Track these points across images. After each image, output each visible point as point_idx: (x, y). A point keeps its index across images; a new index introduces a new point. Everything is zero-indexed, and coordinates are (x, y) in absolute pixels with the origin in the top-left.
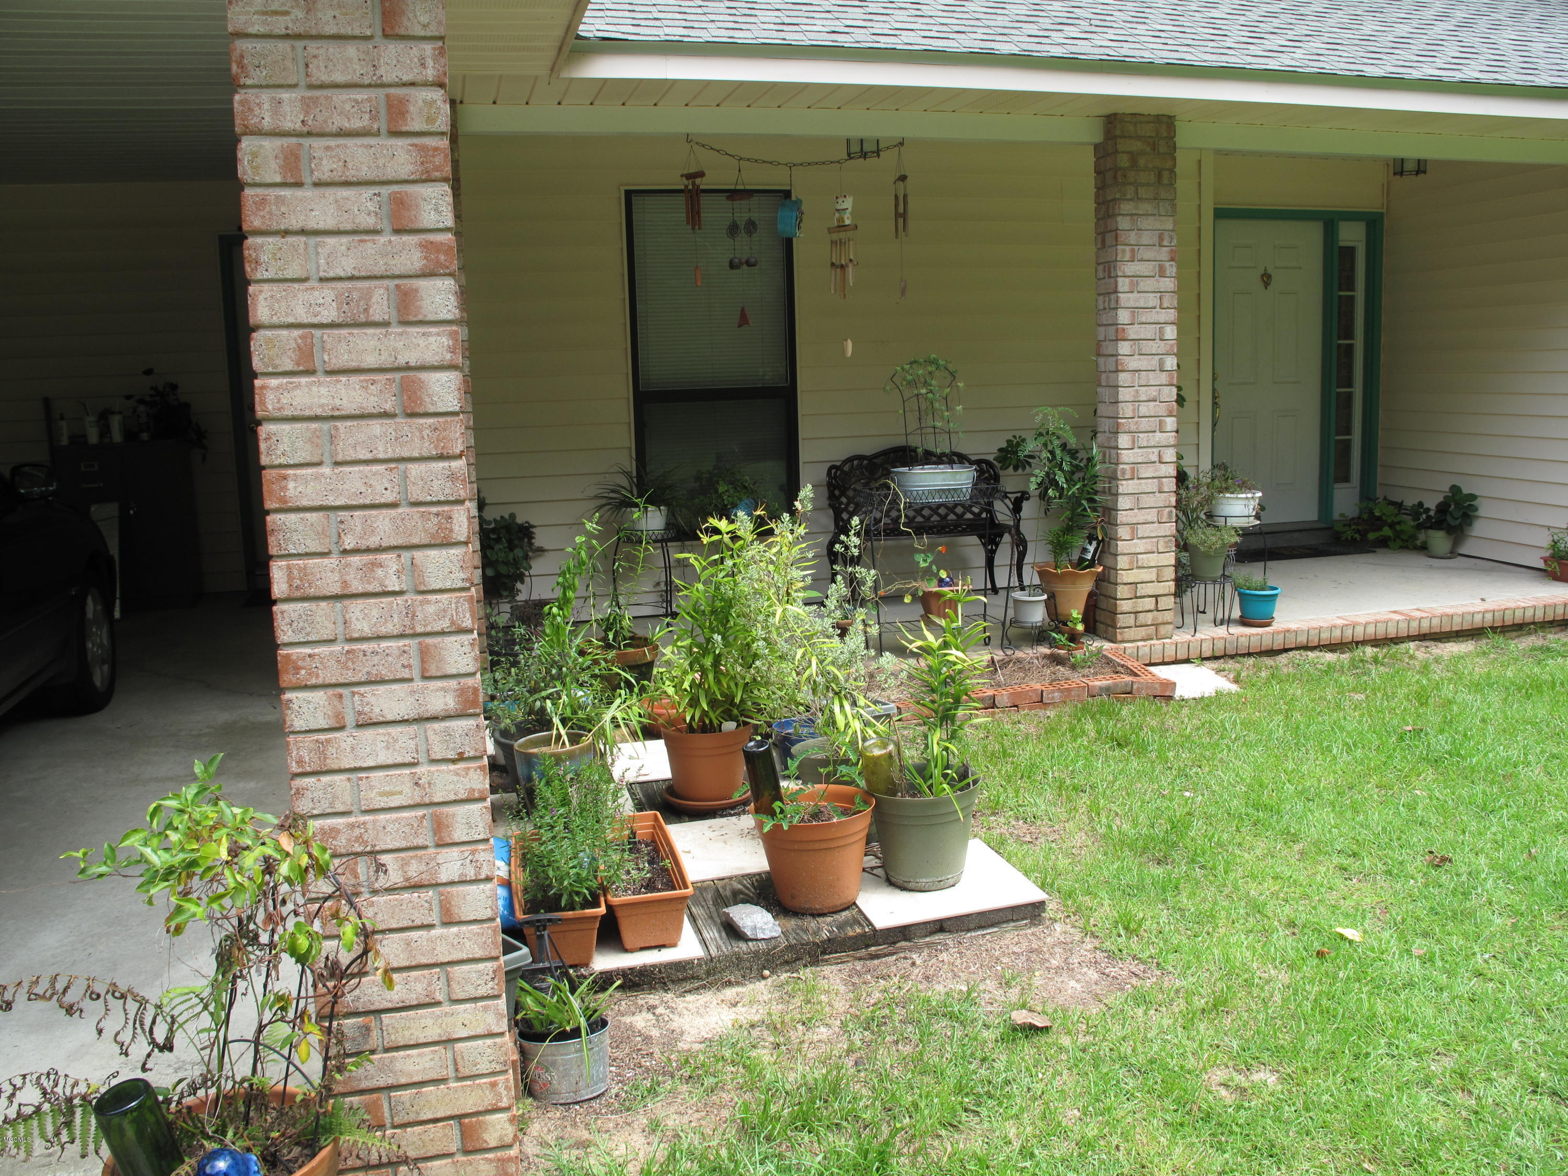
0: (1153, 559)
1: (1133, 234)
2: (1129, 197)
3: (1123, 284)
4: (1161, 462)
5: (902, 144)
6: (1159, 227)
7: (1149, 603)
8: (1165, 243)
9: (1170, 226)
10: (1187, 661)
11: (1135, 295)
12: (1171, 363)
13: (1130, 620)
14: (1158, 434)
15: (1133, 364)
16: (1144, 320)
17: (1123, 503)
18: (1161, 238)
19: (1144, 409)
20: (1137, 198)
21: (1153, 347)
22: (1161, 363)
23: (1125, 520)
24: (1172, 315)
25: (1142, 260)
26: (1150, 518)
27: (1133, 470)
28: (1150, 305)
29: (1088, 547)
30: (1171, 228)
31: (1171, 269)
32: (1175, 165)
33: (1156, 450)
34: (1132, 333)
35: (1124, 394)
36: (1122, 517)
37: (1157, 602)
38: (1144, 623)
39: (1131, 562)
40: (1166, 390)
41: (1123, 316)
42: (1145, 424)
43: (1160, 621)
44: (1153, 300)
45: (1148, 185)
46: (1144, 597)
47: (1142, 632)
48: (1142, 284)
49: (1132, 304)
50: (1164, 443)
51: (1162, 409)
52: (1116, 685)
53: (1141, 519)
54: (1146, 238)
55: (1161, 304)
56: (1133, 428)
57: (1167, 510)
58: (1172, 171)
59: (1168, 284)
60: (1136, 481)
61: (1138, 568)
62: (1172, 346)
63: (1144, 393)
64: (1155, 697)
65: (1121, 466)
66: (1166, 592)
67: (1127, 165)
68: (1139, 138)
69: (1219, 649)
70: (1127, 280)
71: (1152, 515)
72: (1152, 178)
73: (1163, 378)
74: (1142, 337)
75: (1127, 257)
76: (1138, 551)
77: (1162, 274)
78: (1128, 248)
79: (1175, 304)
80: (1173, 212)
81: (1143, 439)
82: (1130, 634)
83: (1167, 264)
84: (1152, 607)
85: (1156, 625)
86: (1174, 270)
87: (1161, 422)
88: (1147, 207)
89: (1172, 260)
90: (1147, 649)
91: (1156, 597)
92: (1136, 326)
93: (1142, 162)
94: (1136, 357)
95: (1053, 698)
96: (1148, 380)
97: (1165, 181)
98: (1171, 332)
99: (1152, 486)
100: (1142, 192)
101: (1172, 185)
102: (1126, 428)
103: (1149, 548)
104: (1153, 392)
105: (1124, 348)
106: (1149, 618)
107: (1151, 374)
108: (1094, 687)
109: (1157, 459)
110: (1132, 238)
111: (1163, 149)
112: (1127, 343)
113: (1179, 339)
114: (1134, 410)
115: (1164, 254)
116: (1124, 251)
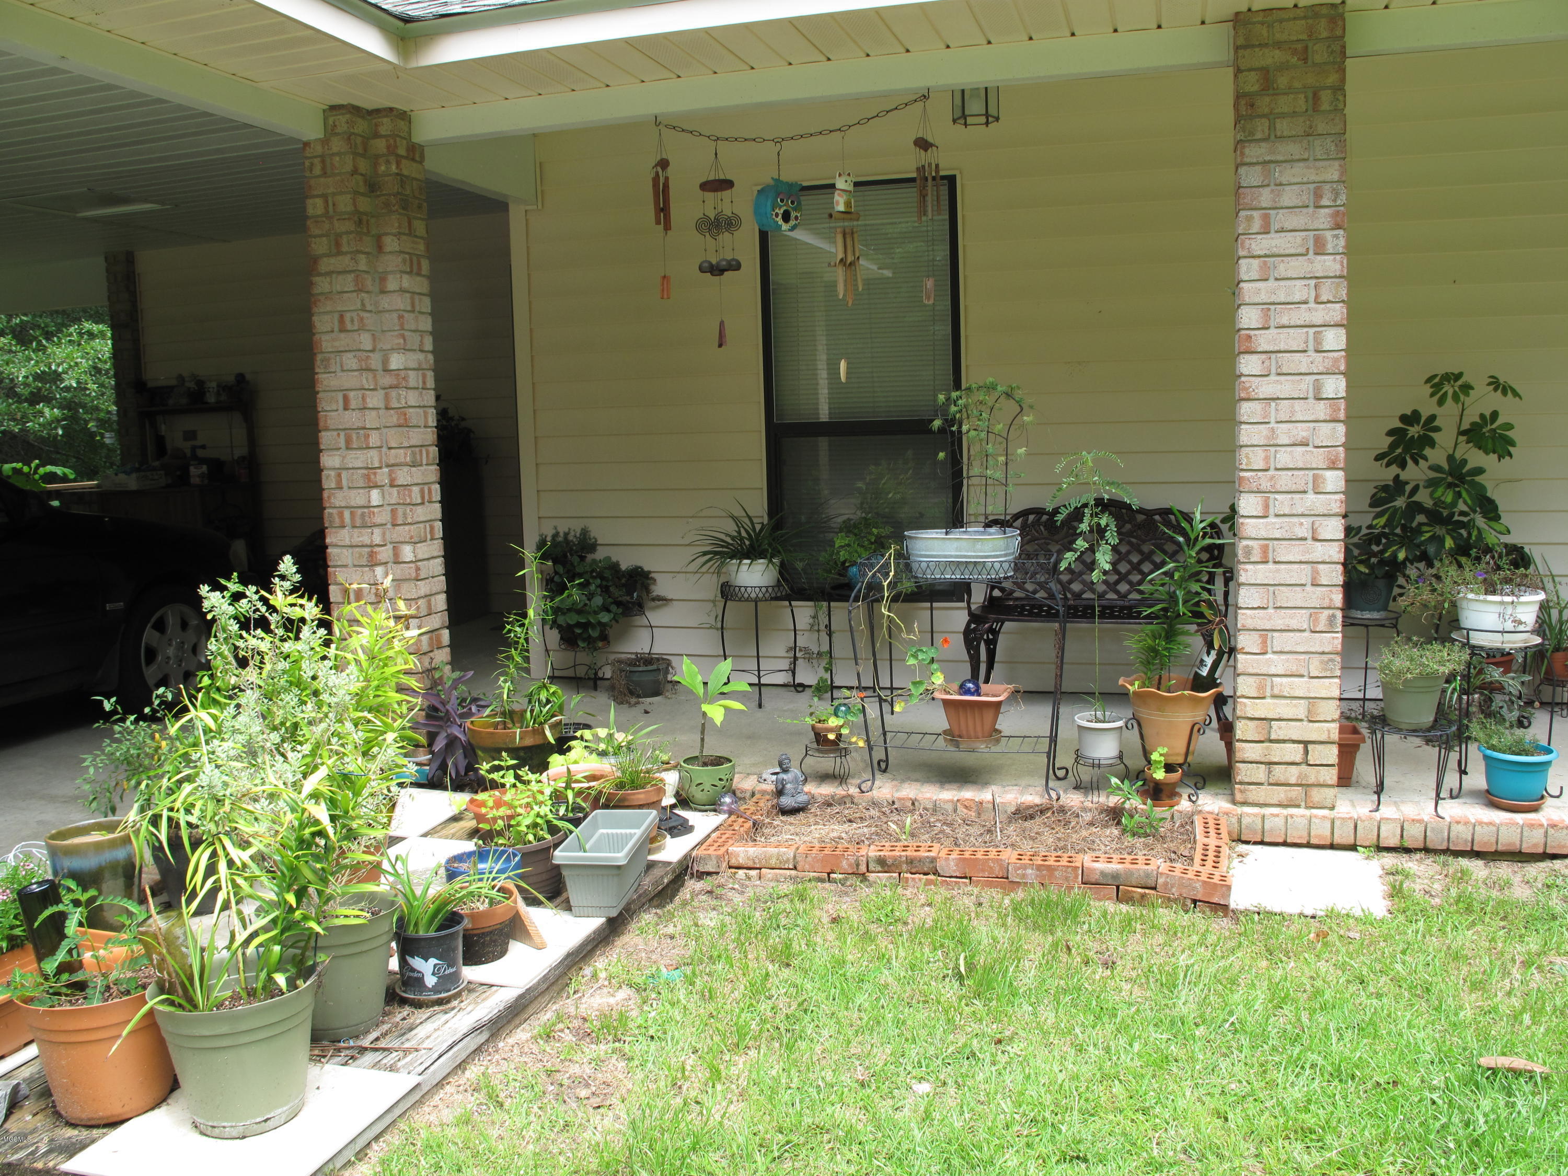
0: (1300, 686)
1: (1266, 192)
2: (1259, 136)
3: (1248, 269)
4: (1315, 539)
5: (925, 97)
6: (1313, 178)
7: (1294, 752)
8: (1325, 202)
9: (1333, 173)
10: (1353, 848)
11: (1271, 283)
12: (1335, 386)
13: (1260, 773)
14: (1311, 496)
15: (1266, 388)
16: (1285, 321)
17: (1245, 597)
18: (1318, 195)
19: (1284, 457)
20: (1272, 137)
21: (1302, 363)
22: (1318, 387)
23: (1250, 623)
24: (1337, 312)
25: (1282, 230)
26: (1294, 624)
27: (1265, 550)
28: (1297, 298)
29: (1205, 658)
30: (1336, 177)
31: (1336, 241)
32: (1343, 80)
33: (1306, 521)
34: (1264, 341)
35: (1247, 434)
36: (1245, 618)
37: (1306, 752)
38: (1282, 780)
39: (1261, 687)
40: (1325, 428)
41: (1248, 317)
42: (1285, 480)
43: (1312, 780)
44: (1299, 291)
45: (1294, 114)
46: (1284, 741)
47: (1280, 794)
48: (1282, 267)
49: (1263, 298)
50: (1322, 511)
51: (1318, 458)
52: (1129, 873)
53: (1279, 623)
54: (1289, 197)
55: (1317, 297)
56: (1265, 485)
57: (1327, 613)
58: (1339, 89)
59: (1331, 264)
60: (1271, 566)
61: (1274, 696)
62: (1336, 360)
63: (1284, 434)
64: (1195, 902)
65: (1245, 543)
66: (1323, 737)
67: (1256, 88)
68: (1278, 45)
69: (1414, 836)
70: (1255, 263)
71: (1300, 619)
72: (1301, 103)
73: (1321, 410)
74: (1282, 347)
75: (1256, 226)
76: (1273, 671)
77: (1320, 250)
78: (1256, 214)
79: (1343, 294)
80: (1342, 153)
81: (1282, 503)
82: (1255, 794)
83: (1328, 235)
84: (1298, 758)
85: (1307, 786)
86: (1342, 242)
87: (1315, 478)
88: (1294, 149)
89: (1338, 227)
90: (1280, 822)
91: (1306, 743)
92: (1272, 331)
93: (1282, 81)
94: (1273, 378)
95: (1024, 876)
96: (1293, 412)
97: (1325, 106)
98: (1335, 339)
99: (1302, 574)
100: (1283, 126)
101: (1338, 110)
102: (1254, 486)
103: (1294, 669)
104: (1301, 432)
105: (1248, 365)
106: (1292, 774)
107: (1298, 405)
108: (1092, 870)
109: (1309, 535)
110: (1265, 197)
111: (1320, 54)
112: (1254, 357)
113: (1351, 350)
114: (1267, 459)
115: (1323, 218)
116: (1249, 219)
